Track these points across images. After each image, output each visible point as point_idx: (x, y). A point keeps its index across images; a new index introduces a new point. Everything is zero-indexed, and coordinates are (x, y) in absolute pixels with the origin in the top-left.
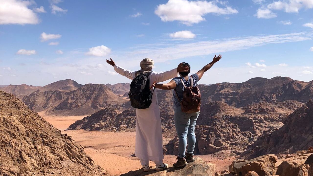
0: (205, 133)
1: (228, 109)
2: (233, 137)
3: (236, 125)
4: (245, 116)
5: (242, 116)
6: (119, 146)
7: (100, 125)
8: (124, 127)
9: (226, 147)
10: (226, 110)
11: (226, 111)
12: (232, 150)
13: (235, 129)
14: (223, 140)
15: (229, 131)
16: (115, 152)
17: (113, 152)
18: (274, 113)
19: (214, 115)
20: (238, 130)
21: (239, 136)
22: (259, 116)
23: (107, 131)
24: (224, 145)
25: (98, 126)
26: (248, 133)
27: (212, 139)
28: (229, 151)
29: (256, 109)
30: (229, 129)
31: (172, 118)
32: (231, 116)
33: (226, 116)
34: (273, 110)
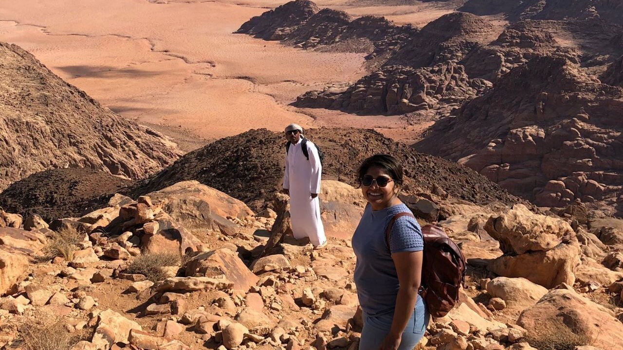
0: (399, 81)
1: (478, 30)
2: (449, 88)
3: (460, 68)
4: (492, 48)
5: (487, 48)
6: (288, 81)
7: (282, 31)
8: (314, 42)
9: (429, 105)
10: (472, 31)
11: (471, 33)
12: (439, 111)
13: (457, 75)
14: (428, 94)
15: (443, 78)
16: (275, 92)
17: (271, 93)
18: (547, 46)
19: (447, 40)
20: (461, 77)
21: (460, 86)
22: (517, 49)
23: (289, 45)
24: (426, 102)
25: (280, 33)
26: (480, 82)
27: (408, 92)
28: (432, 111)
29: (516, 37)
30: (445, 75)
31: (392, 32)
32: (477, 43)
33: (467, 43)
34: (549, 38)
